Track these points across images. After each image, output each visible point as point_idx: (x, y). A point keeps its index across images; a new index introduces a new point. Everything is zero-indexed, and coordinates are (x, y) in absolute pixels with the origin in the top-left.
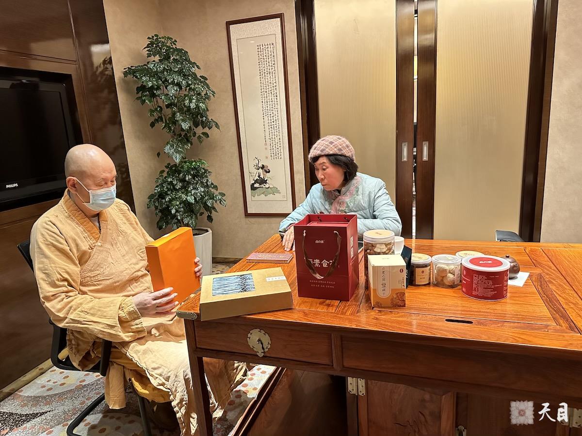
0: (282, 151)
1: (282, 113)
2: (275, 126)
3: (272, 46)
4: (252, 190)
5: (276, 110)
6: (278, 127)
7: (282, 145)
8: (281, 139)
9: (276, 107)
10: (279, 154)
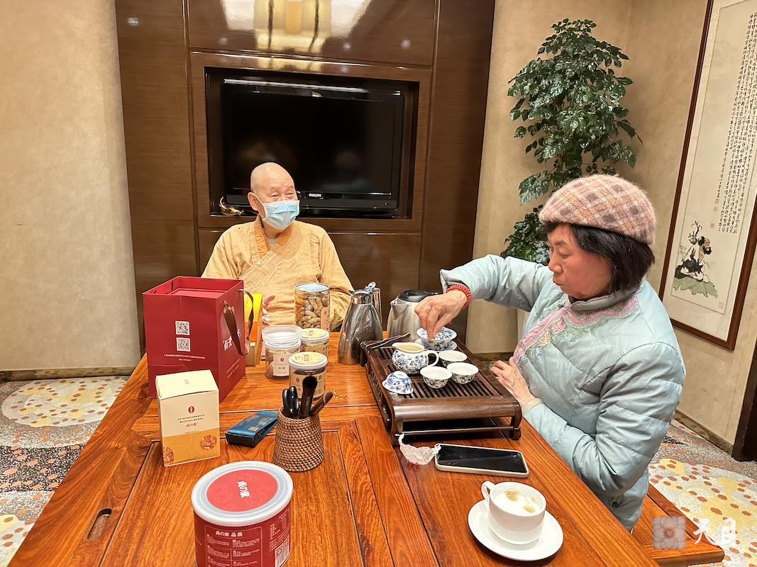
0: (741, 218)
2: (741, 169)
4: (675, 277)
6: (745, 171)
7: (743, 209)
8: (746, 195)
9: (752, 133)
10: (735, 224)
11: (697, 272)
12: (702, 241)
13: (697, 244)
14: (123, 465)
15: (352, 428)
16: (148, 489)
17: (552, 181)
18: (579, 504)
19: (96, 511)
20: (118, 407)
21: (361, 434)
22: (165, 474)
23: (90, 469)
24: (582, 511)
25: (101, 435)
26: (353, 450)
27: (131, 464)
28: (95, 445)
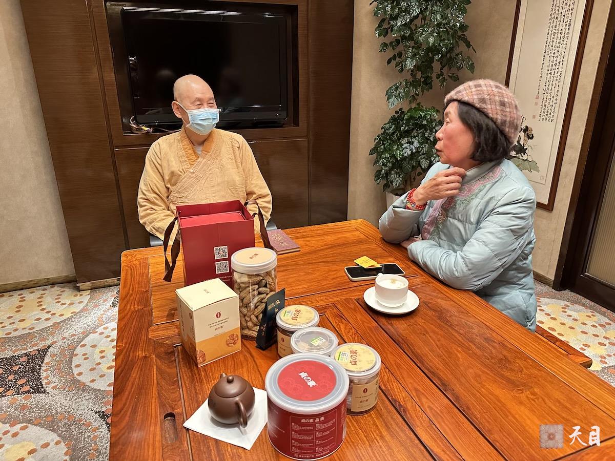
0: (557, 109)
1: (571, 52)
2: (556, 71)
5: (564, 46)
6: (560, 73)
7: (558, 102)
8: (560, 92)
9: (565, 42)
10: (552, 114)
11: (522, 154)
12: (526, 130)
13: (522, 132)
14: (160, 372)
15: (335, 310)
16: (195, 389)
17: (411, 88)
18: (533, 346)
19: (160, 417)
20: (126, 319)
21: (344, 314)
22: (203, 373)
23: (132, 380)
24: (538, 351)
25: (125, 347)
26: (345, 328)
27: (168, 370)
28: (124, 356)
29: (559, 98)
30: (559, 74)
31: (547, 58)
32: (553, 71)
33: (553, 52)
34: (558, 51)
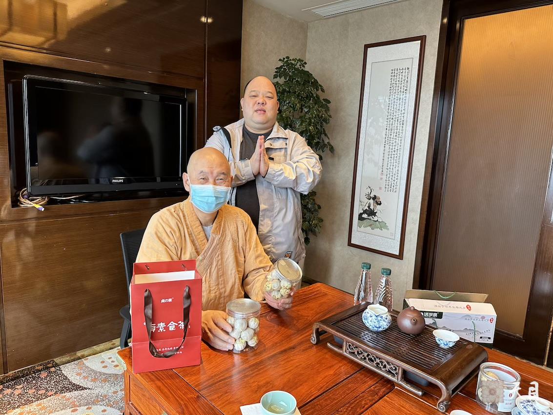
3: (407, 71)
4: (359, 219)
5: (400, 138)
8: (400, 170)
9: (400, 136)
10: (395, 187)
29: (399, 175)
30: (398, 158)
31: (387, 146)
32: (393, 156)
33: (392, 142)
34: (395, 142)
